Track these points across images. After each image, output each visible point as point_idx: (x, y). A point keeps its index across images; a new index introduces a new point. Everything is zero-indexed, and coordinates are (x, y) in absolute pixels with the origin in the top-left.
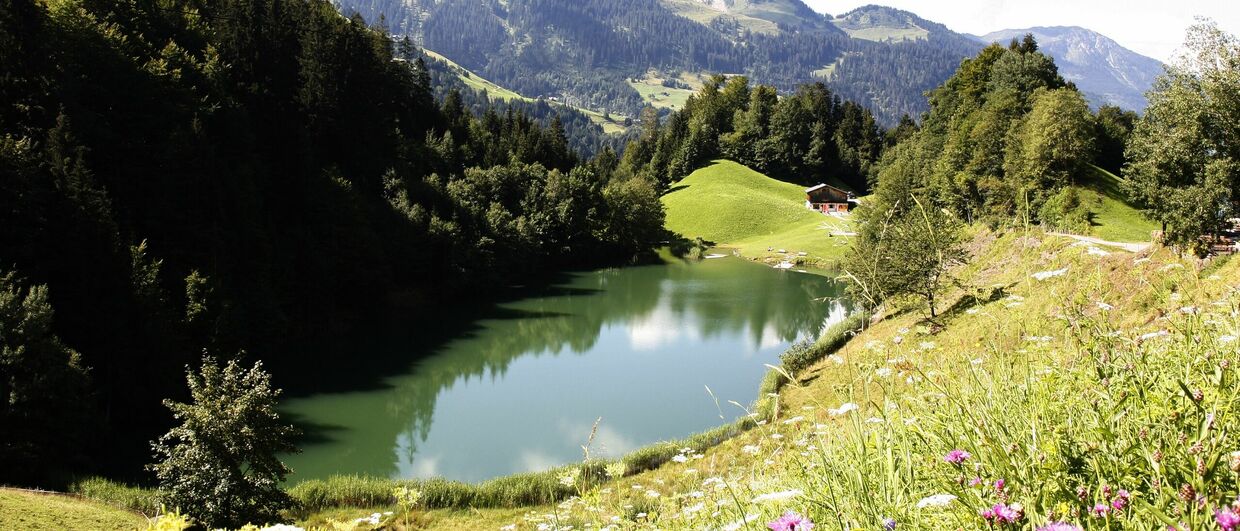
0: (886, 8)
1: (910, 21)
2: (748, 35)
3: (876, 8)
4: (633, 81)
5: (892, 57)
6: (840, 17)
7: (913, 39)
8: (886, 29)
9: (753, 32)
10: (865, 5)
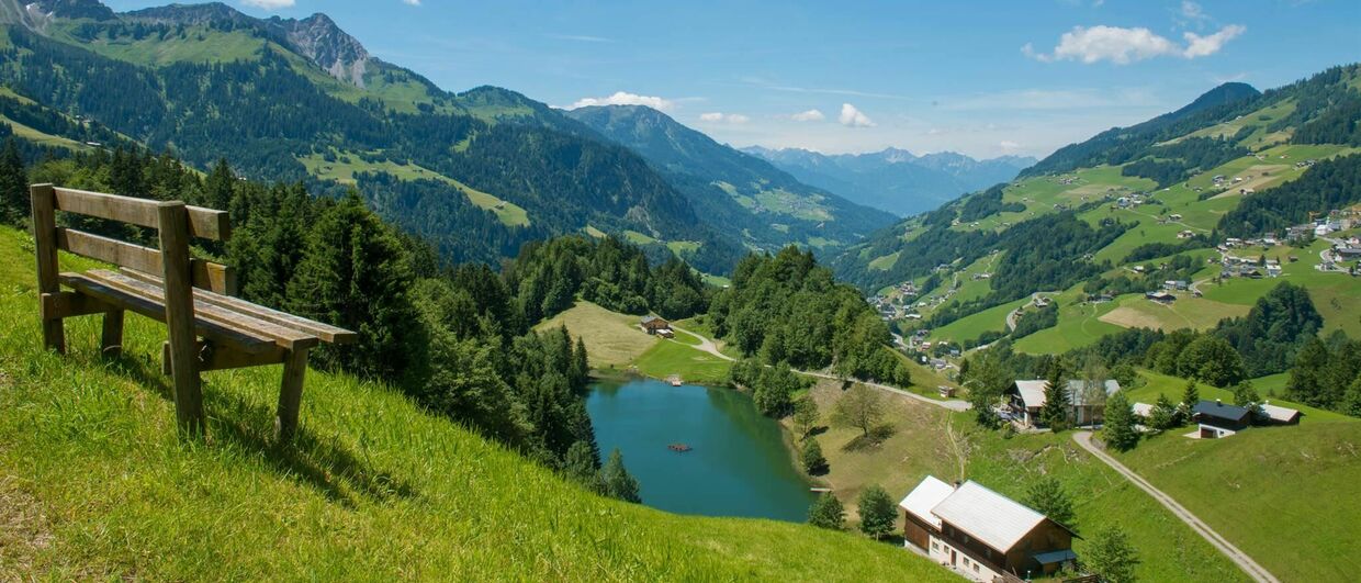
0: (499, 88)
1: (519, 100)
2: (393, 114)
3: (490, 88)
4: (298, 156)
5: (514, 135)
6: (460, 95)
7: (522, 115)
8: (500, 107)
9: (398, 112)
10: (481, 85)
